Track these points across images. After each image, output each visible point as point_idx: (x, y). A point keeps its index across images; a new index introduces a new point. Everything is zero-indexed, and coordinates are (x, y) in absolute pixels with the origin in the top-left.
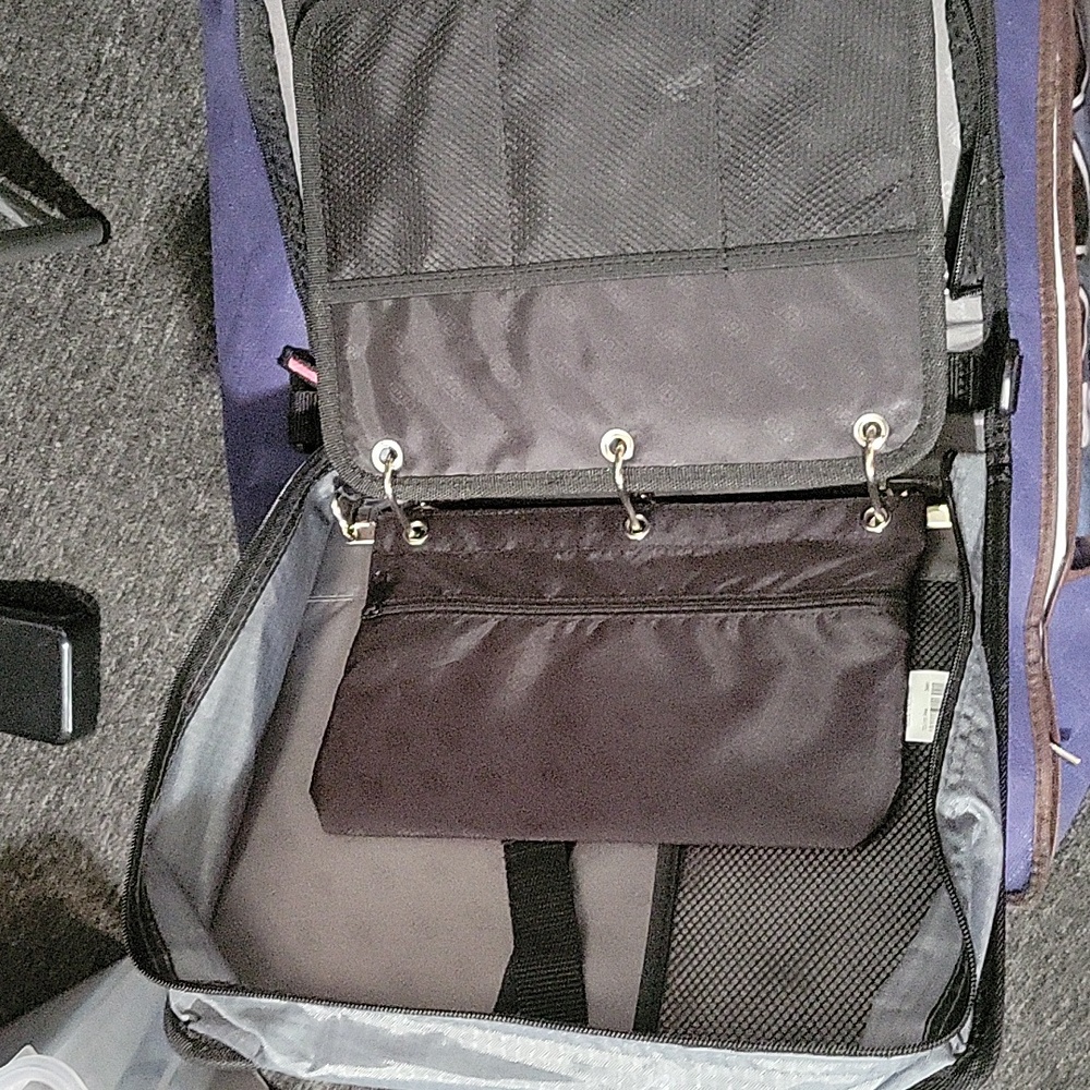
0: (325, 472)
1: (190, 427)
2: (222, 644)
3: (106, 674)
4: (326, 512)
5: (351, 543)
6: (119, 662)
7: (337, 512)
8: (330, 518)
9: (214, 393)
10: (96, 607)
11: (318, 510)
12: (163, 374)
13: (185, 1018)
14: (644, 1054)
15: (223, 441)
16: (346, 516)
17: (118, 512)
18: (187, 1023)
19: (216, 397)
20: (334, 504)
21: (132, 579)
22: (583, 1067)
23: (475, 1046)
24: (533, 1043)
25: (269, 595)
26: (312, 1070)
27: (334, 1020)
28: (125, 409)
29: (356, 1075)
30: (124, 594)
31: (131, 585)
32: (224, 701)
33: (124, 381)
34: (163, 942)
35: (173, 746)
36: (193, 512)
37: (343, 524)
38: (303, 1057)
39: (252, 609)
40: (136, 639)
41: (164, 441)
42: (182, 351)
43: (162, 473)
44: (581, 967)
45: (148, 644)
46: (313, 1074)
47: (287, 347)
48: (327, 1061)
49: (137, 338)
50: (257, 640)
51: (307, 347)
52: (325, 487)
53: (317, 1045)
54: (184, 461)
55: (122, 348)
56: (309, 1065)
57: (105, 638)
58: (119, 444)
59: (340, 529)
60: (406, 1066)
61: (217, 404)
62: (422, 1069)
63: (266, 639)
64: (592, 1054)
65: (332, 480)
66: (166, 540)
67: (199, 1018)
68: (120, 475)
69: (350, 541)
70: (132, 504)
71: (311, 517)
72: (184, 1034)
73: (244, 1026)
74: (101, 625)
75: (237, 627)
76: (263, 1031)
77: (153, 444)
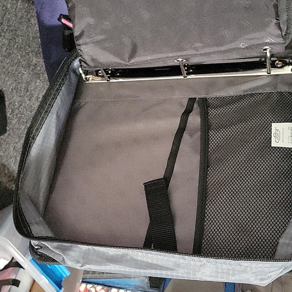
0: (76, 58)
1: (29, 36)
2: (43, 118)
3: (8, 115)
4: (77, 72)
5: (86, 82)
6: (12, 111)
7: (81, 72)
8: (79, 73)
9: (35, 24)
10: (3, 94)
11: (74, 71)
12: (18, 18)
13: (36, 247)
14: (200, 261)
15: (40, 40)
16: (84, 73)
17: (8, 64)
18: (37, 249)
19: (37, 25)
20: (80, 69)
21: (14, 85)
22: (178, 266)
23: (139, 258)
24: (160, 257)
25: (58, 101)
26: (82, 266)
27: (89, 249)
28: (7, 30)
29: (97, 268)
30: (12, 89)
31: (14, 87)
32: (44, 138)
33: (6, 21)
34: (27, 223)
35: (28, 154)
36: (32, 63)
37: (83, 76)
38: (78, 262)
39: (53, 105)
40: (17, 103)
41: (21, 40)
42: (24, 10)
43: (21, 51)
44: (174, 228)
45: (21, 105)
46: (82, 268)
47: (61, 15)
48: (87, 263)
49: (9, 6)
50: (55, 116)
51: (68, 14)
52: (76, 63)
53: (83, 258)
54: (28, 47)
55: (4, 10)
56: (80, 265)
57: (7, 103)
58: (6, 41)
59: (82, 77)
60: (114, 265)
61: (37, 27)
62: (121, 266)
63: (58, 116)
64: (182, 261)
65: (78, 60)
66: (24, 72)
67: (41, 248)
68: (7, 52)
69: (86, 81)
70: (12, 61)
71: (72, 74)
72: (36, 253)
73: (57, 252)
74: (6, 100)
75: (47, 112)
76: (64, 254)
77: (17, 41)
